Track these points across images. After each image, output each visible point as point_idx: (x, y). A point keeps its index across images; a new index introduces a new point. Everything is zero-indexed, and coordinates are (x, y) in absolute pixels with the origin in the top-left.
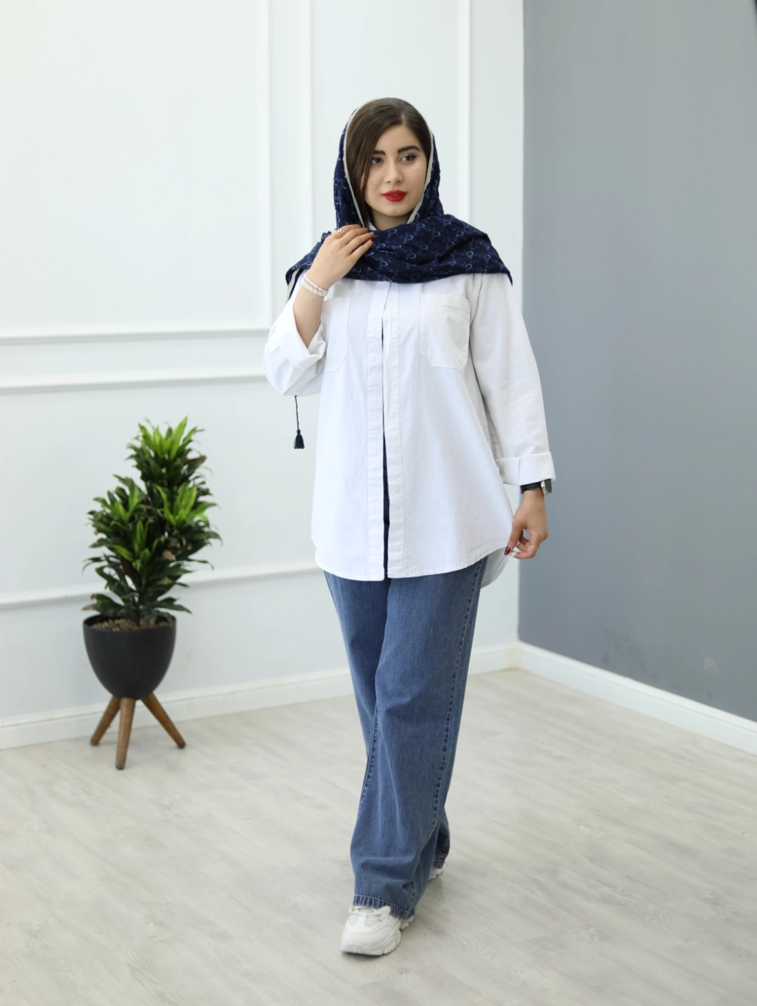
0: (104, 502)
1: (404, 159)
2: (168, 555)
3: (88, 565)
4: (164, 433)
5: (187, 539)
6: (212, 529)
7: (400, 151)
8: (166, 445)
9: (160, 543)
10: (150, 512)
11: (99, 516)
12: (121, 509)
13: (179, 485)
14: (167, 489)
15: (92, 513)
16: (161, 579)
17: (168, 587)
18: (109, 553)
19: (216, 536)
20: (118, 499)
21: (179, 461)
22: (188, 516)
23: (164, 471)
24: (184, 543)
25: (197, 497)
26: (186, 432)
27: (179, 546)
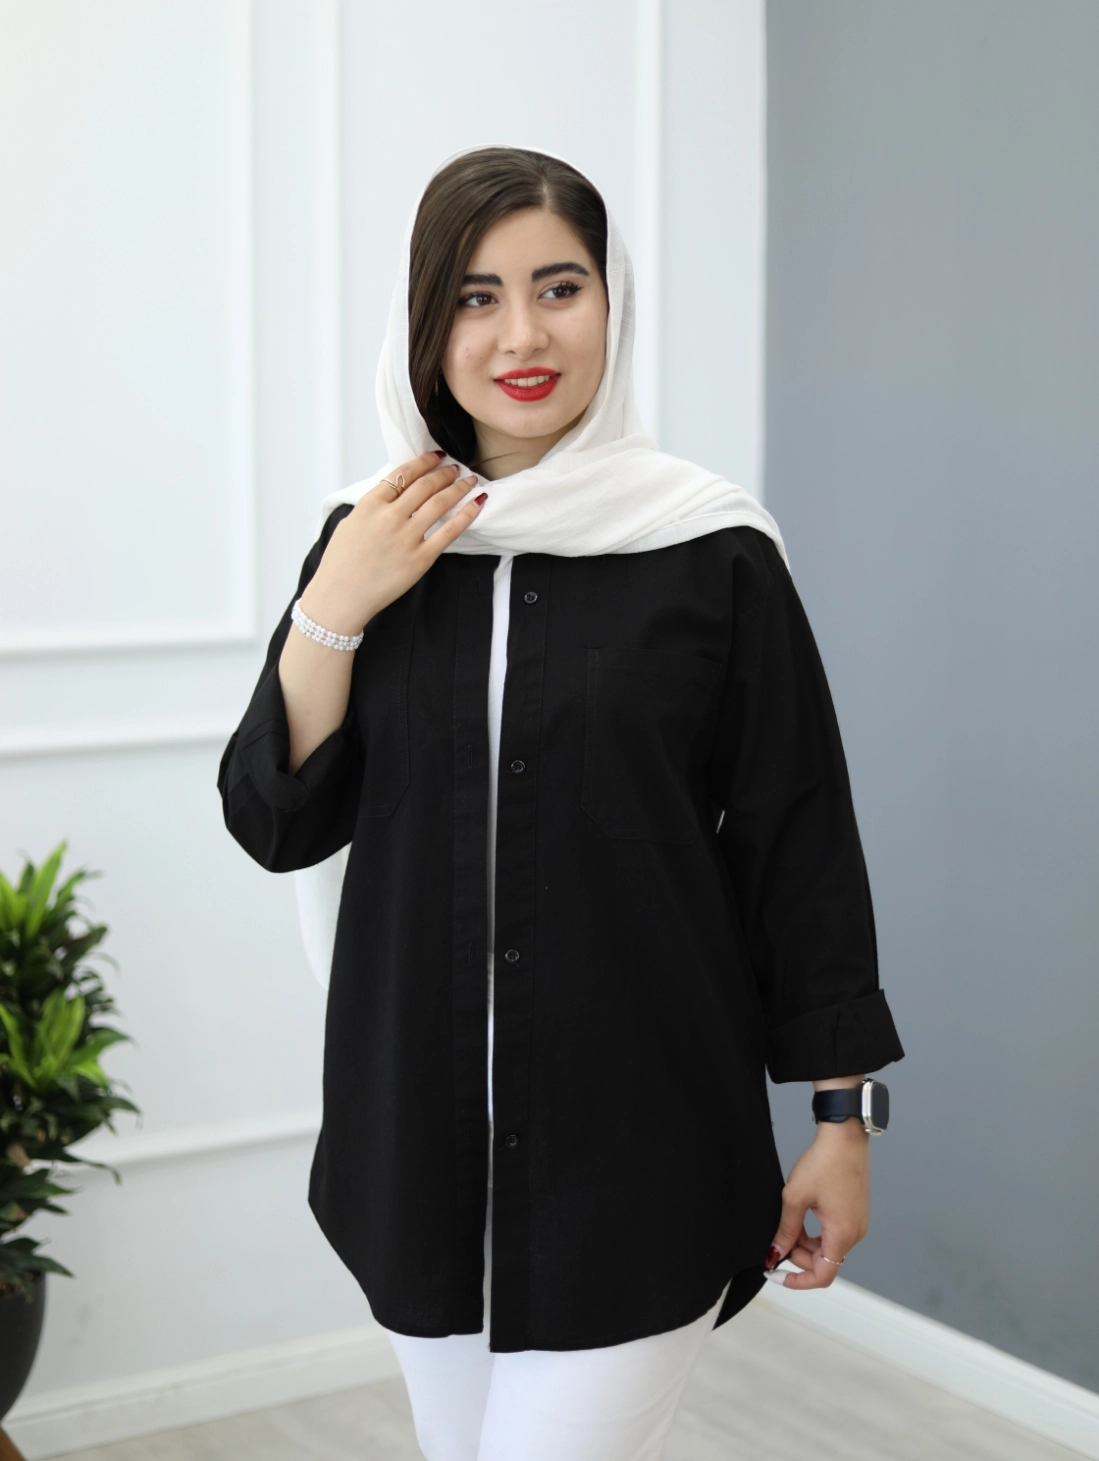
1: (550, 294)
2: (17, 1154)
4: (13, 878)
5: (59, 1116)
6: (118, 1091)
7: (539, 274)
8: (17, 906)
13: (42, 997)
14: (16, 1009)
16: (5, 1206)
17: (17, 1223)
19: (128, 1106)
21: (43, 948)
22: (65, 1066)
23: (9, 969)
24: (53, 1132)
25: (87, 1018)
26: (61, 879)
27: (41, 1136)
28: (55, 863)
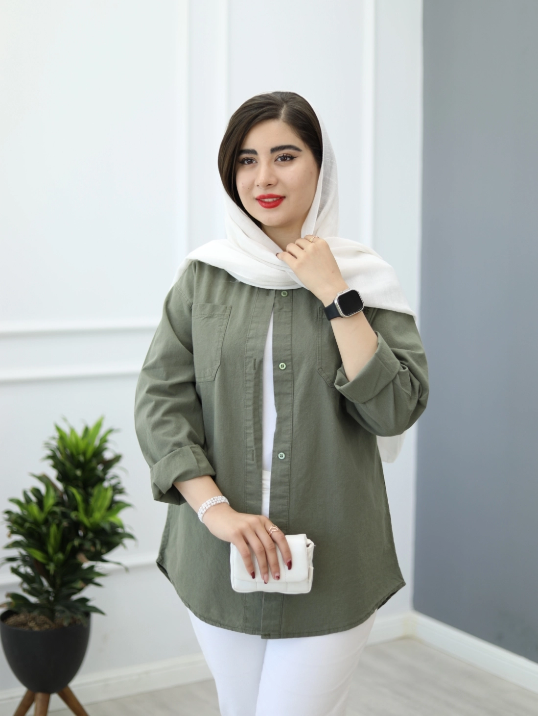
0: (18, 503)
1: (279, 159)
2: (81, 557)
3: (3, 564)
4: (80, 432)
5: (101, 540)
6: (128, 530)
7: (274, 150)
8: (82, 445)
9: (74, 547)
10: (65, 515)
11: (14, 517)
12: (35, 509)
13: (93, 485)
14: (81, 491)
15: (8, 512)
16: (74, 581)
17: (80, 590)
18: (24, 552)
19: (131, 536)
20: (33, 498)
21: (94, 463)
22: (104, 518)
23: (79, 473)
24: (98, 547)
25: (113, 497)
26: (102, 432)
27: (92, 549)
28: (99, 425)
